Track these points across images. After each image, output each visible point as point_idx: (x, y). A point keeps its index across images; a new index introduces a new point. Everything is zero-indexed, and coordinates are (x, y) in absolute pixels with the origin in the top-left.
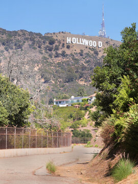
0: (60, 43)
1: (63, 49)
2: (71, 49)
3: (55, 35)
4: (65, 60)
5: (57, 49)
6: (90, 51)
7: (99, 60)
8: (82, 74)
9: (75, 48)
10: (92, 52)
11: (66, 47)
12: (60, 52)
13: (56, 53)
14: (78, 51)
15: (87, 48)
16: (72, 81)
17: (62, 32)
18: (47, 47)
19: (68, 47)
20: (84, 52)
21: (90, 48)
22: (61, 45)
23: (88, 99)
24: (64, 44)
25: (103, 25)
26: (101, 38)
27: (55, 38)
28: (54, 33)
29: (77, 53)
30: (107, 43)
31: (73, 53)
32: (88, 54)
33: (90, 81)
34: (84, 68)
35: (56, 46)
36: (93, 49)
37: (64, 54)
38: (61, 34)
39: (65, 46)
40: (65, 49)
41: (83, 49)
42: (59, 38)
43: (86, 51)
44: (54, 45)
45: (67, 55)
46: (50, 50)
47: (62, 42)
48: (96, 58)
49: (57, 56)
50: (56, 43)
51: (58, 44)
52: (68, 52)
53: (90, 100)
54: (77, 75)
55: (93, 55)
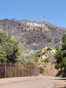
0: (24, 25)
2: (29, 28)
3: (21, 22)
4: (26, 33)
5: (22, 28)
6: (38, 29)
7: (43, 33)
8: (35, 40)
9: (31, 27)
10: (39, 30)
11: (26, 27)
12: (24, 30)
13: (22, 30)
14: (33, 29)
15: (36, 27)
16: (30, 43)
17: (25, 20)
18: (18, 27)
19: (28, 27)
20: (36, 29)
21: (38, 28)
23: (40, 51)
24: (25, 26)
25: (44, 16)
26: (43, 22)
27: (21, 23)
28: (21, 21)
29: (32, 30)
30: (46, 25)
31: (30, 30)
32: (37, 31)
33: (38, 43)
34: (35, 37)
35: (22, 27)
36: (40, 28)
38: (24, 21)
39: (26, 26)
40: (26, 28)
42: (23, 23)
44: (21, 26)
45: (27, 31)
47: (25, 25)
48: (41, 32)
50: (22, 26)
51: (23, 26)
52: (28, 29)
53: (41, 52)
54: (32, 40)
55: (39, 31)
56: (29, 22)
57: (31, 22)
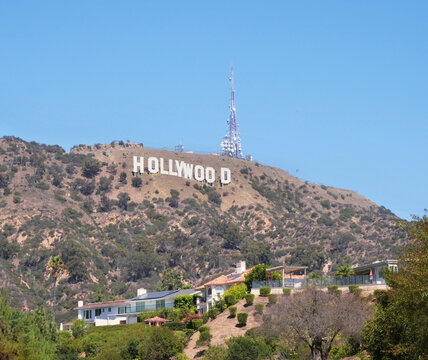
0: (114, 172)
1: (122, 190)
2: (145, 188)
3: (101, 151)
4: (127, 218)
5: (105, 188)
6: (198, 193)
7: (222, 217)
8: (177, 257)
9: (155, 185)
10: (204, 198)
11: (130, 182)
12: (113, 196)
13: (104, 200)
14: (165, 194)
15: (188, 184)
16: (148, 275)
17: (121, 143)
18: (79, 182)
19: (137, 183)
20: (183, 196)
21: (196, 187)
22: (117, 177)
24: (124, 176)
25: (232, 124)
26: (226, 159)
27: (100, 158)
28: (98, 147)
29: (161, 200)
30: (244, 172)
31: (150, 200)
32: (191, 203)
34: (180, 240)
35: (103, 180)
36: (205, 189)
37: (124, 204)
38: (117, 147)
39: (129, 179)
40: (128, 189)
41: (178, 188)
42: (112, 159)
43: (185, 195)
44: (97, 179)
45: (134, 205)
46: (87, 191)
47: (120, 170)
48: (212, 212)
49: (106, 207)
50: (104, 173)
51: (108, 176)
52: (136, 196)
54: (163, 259)
55: (205, 204)
56: (147, 154)
57: (158, 154)
